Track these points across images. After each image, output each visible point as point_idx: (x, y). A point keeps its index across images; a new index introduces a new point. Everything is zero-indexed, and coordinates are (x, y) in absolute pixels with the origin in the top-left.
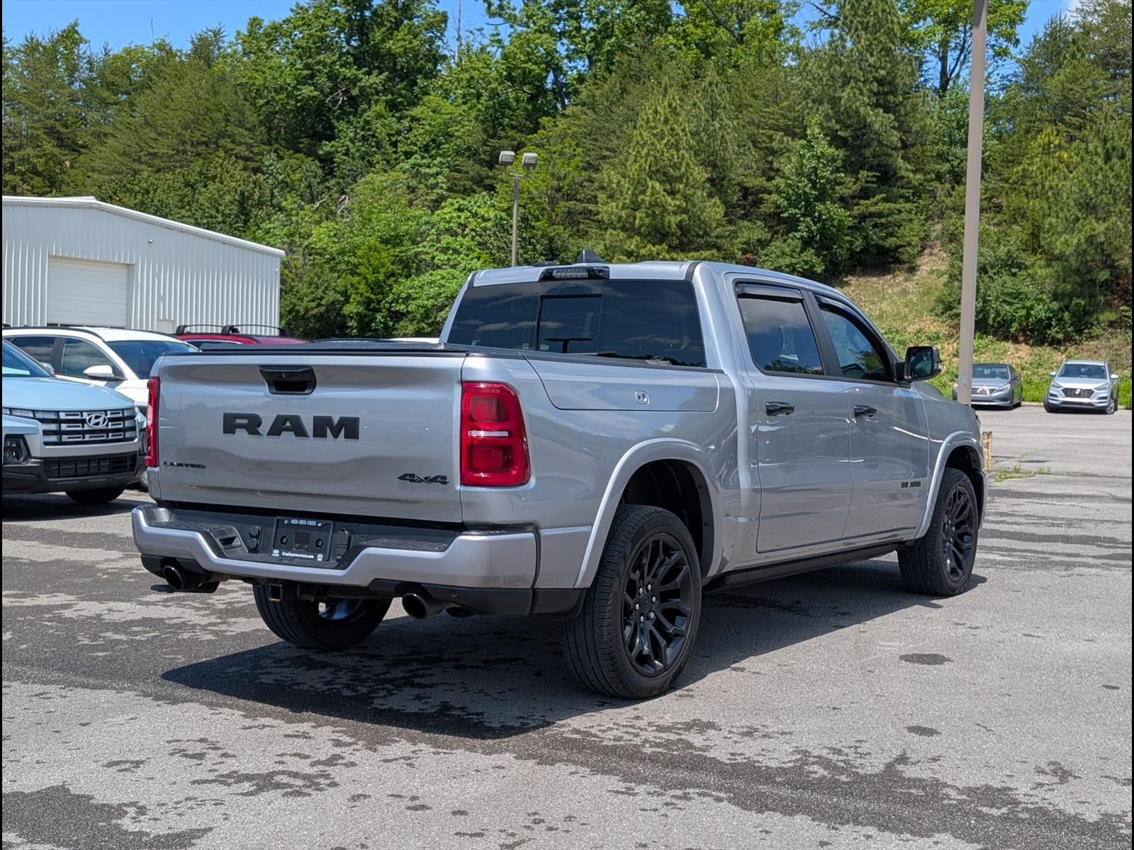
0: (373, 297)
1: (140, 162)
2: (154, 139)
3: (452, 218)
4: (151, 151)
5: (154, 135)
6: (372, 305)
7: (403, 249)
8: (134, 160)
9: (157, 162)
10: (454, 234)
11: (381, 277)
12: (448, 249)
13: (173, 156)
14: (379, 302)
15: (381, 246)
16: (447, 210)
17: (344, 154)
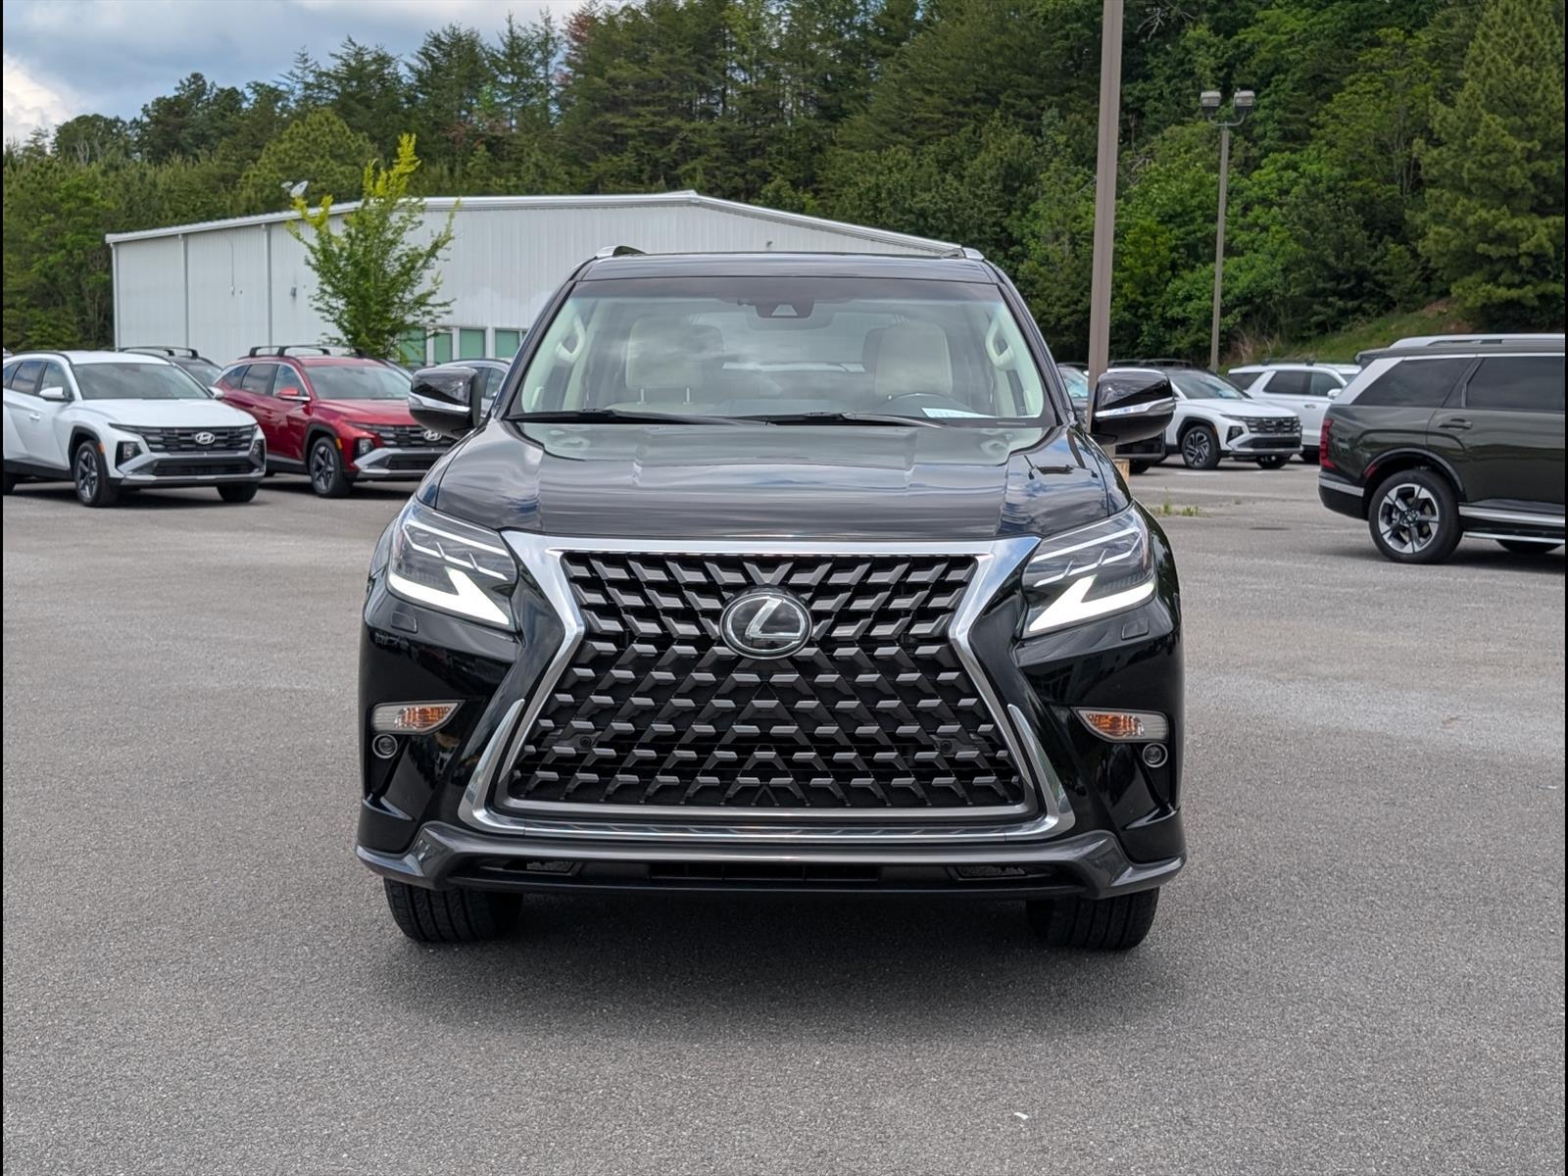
0: (1140, 299)
1: (903, 133)
2: (921, 100)
3: (1269, 182)
4: (916, 116)
5: (919, 94)
6: (1142, 310)
7: (1191, 228)
8: (894, 131)
9: (922, 130)
10: (1270, 204)
11: (1153, 270)
12: (1257, 225)
13: (939, 121)
14: (1148, 305)
15: (1162, 228)
16: (1267, 173)
17: (1155, 100)
